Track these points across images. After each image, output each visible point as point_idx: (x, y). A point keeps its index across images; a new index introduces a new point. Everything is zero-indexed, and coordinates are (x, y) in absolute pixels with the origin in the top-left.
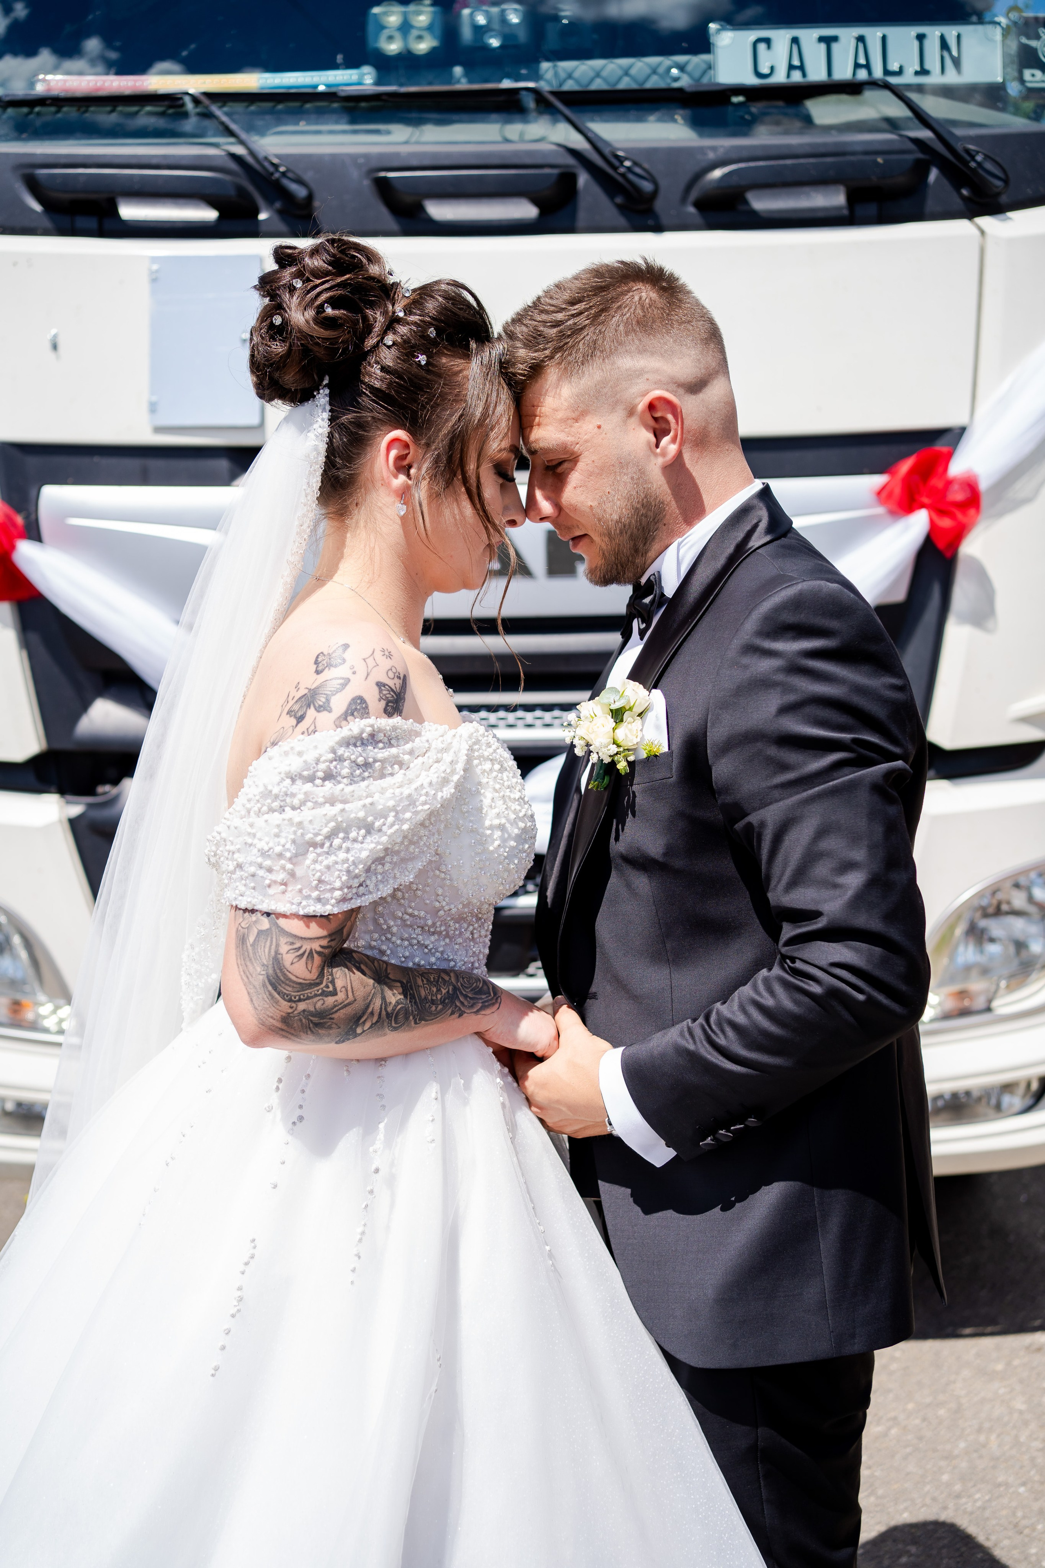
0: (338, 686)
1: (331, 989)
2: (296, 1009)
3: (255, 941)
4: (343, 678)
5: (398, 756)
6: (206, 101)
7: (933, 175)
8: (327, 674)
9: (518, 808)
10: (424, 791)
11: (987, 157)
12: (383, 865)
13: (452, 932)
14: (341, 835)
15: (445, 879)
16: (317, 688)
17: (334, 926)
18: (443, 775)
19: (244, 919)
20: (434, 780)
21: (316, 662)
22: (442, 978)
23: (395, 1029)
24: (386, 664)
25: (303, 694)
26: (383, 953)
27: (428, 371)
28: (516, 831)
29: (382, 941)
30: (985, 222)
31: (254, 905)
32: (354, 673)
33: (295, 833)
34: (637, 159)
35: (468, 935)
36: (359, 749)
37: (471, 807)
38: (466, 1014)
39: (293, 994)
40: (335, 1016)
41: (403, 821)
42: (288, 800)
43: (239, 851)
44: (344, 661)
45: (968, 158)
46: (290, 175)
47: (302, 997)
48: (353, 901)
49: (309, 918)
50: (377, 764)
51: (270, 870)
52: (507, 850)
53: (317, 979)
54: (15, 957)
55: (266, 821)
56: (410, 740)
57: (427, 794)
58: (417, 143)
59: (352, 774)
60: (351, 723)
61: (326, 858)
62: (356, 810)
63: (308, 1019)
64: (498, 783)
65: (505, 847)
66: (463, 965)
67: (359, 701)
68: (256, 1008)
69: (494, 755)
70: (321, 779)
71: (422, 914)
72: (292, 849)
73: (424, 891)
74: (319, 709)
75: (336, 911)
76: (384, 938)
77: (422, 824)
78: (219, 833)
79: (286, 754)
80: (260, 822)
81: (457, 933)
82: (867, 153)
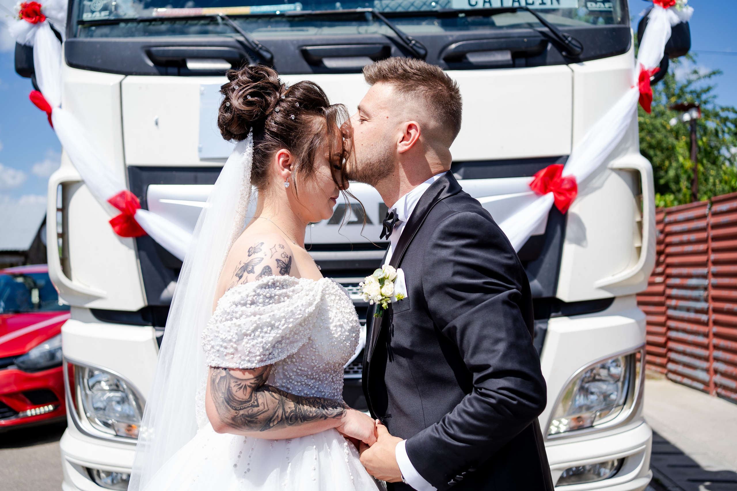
0: (258, 262)
1: (256, 403)
2: (239, 414)
3: (219, 381)
4: (261, 258)
5: (286, 293)
6: (227, 18)
7: (550, 46)
8: (253, 256)
9: (349, 317)
10: (299, 309)
11: (573, 38)
12: (281, 344)
13: (322, 378)
14: (259, 330)
15: (315, 352)
16: (249, 263)
17: (257, 374)
18: (309, 301)
19: (214, 372)
20: (304, 304)
21: (249, 251)
22: (317, 401)
23: (291, 425)
24: (281, 251)
25: (242, 266)
26: (288, 389)
27: (296, 122)
28: (349, 328)
29: (288, 383)
30: (574, 66)
31: (219, 365)
32: (266, 255)
33: (237, 330)
34: (418, 40)
35: (330, 379)
36: (267, 290)
37: (326, 317)
38: (328, 418)
39: (237, 406)
40: (259, 417)
41: (289, 323)
42: (234, 314)
43: (212, 340)
44: (261, 250)
45: (564, 39)
46: (264, 48)
47: (241, 408)
48: (266, 362)
49: (244, 370)
50: (276, 297)
51: (226, 348)
52: (344, 337)
53: (248, 399)
54: (130, 404)
55: (224, 325)
56: (293, 286)
57: (300, 310)
58: (321, 34)
59: (264, 301)
60: (263, 278)
61: (252, 341)
62: (266, 318)
63: (245, 419)
64: (339, 305)
65: (343, 336)
66: (329, 394)
67: (267, 268)
68: (219, 414)
69: (336, 292)
70: (250, 304)
71: (306, 369)
72: (236, 337)
73: (306, 358)
74: (249, 272)
75: (258, 366)
76: (288, 382)
77: (300, 324)
78: (204, 333)
79: (233, 293)
80: (221, 326)
81: (325, 378)
82: (519, 37)
